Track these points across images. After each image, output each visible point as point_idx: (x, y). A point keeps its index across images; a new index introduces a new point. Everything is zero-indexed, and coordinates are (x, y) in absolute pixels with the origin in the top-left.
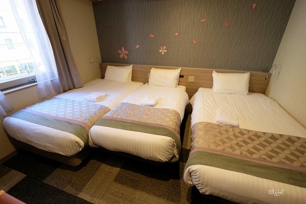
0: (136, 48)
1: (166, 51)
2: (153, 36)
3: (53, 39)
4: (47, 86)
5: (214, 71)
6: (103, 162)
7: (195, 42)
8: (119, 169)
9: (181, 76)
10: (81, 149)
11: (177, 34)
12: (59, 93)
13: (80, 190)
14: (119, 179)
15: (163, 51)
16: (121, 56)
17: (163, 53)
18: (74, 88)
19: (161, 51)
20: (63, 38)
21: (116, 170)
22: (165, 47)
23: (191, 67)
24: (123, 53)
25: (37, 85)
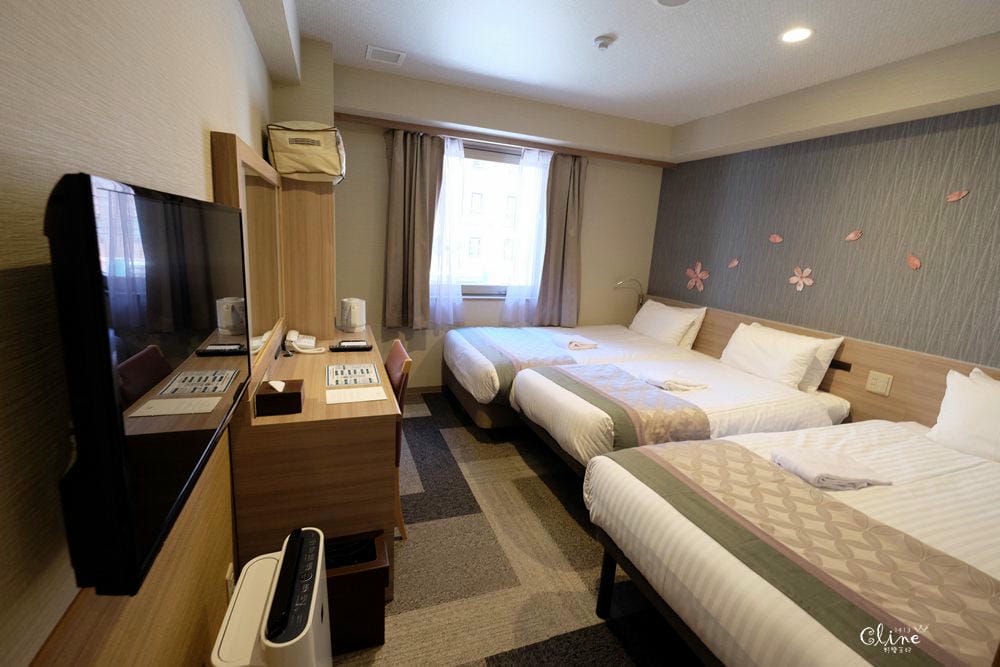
0: (730, 266)
1: (809, 282)
2: (779, 240)
3: (554, 230)
4: (517, 306)
5: (976, 370)
6: (521, 454)
7: (917, 262)
8: (535, 474)
9: (837, 364)
10: (493, 395)
11: (851, 236)
12: (531, 324)
13: (466, 460)
14: (521, 485)
15: (800, 280)
16: (691, 284)
17: (800, 288)
18: (559, 326)
19: (793, 280)
20: (571, 232)
21: (529, 473)
22: (808, 271)
23: (892, 344)
24: (697, 276)
25: (504, 300)
